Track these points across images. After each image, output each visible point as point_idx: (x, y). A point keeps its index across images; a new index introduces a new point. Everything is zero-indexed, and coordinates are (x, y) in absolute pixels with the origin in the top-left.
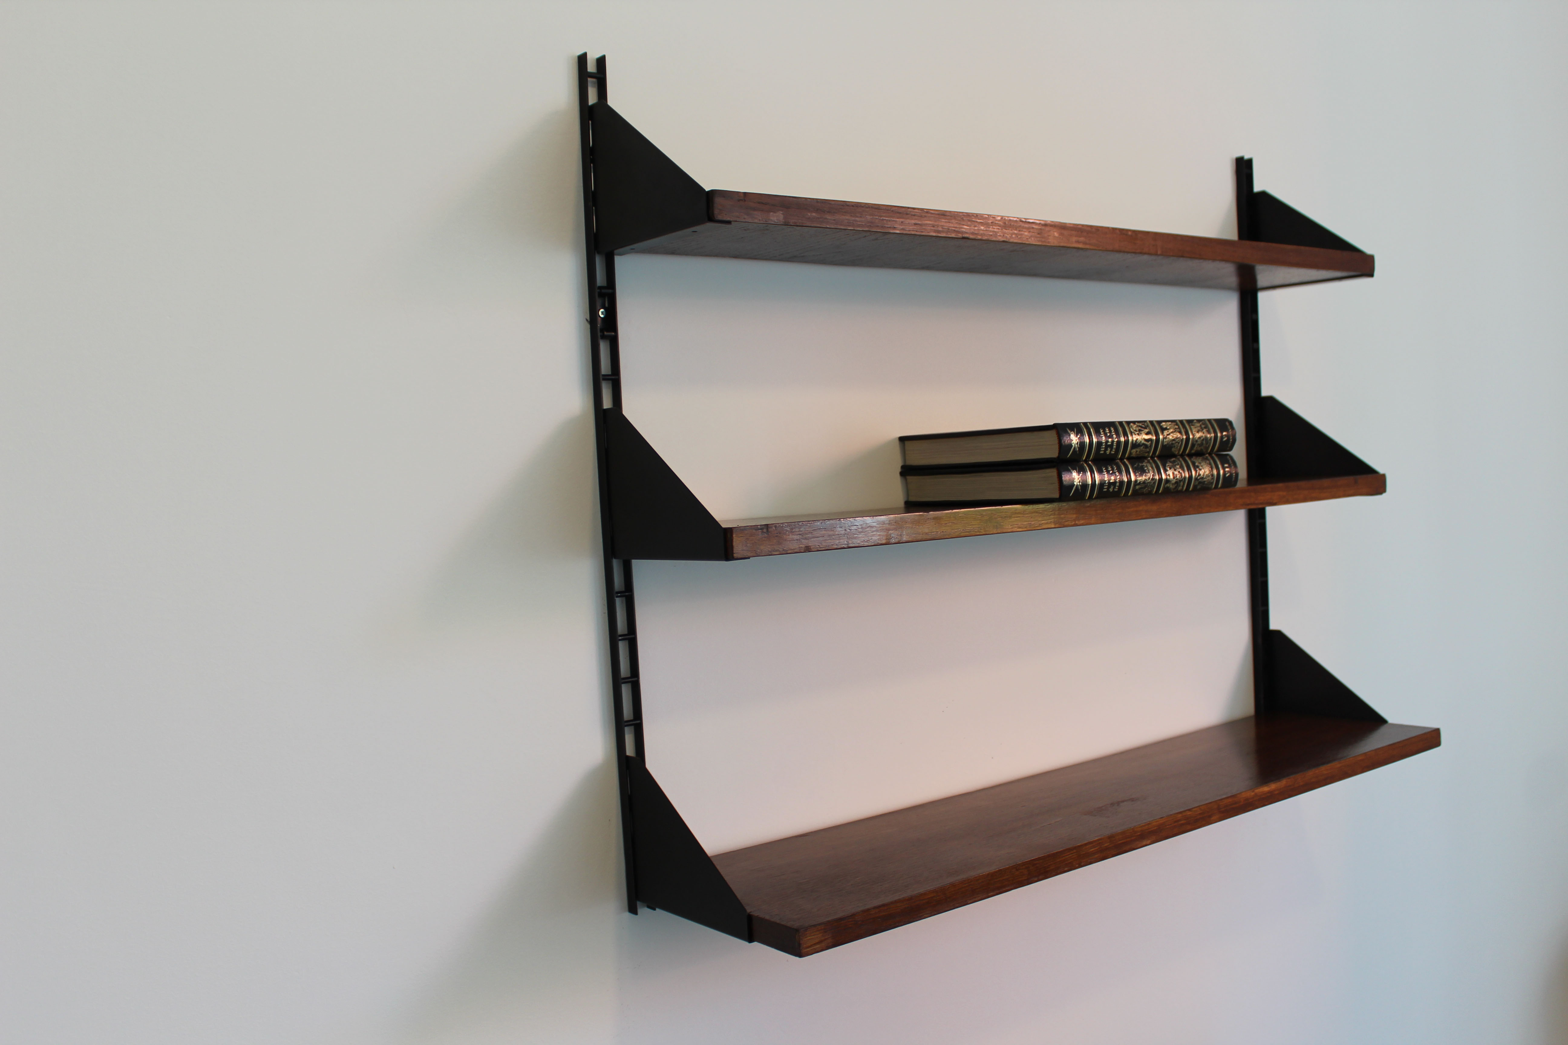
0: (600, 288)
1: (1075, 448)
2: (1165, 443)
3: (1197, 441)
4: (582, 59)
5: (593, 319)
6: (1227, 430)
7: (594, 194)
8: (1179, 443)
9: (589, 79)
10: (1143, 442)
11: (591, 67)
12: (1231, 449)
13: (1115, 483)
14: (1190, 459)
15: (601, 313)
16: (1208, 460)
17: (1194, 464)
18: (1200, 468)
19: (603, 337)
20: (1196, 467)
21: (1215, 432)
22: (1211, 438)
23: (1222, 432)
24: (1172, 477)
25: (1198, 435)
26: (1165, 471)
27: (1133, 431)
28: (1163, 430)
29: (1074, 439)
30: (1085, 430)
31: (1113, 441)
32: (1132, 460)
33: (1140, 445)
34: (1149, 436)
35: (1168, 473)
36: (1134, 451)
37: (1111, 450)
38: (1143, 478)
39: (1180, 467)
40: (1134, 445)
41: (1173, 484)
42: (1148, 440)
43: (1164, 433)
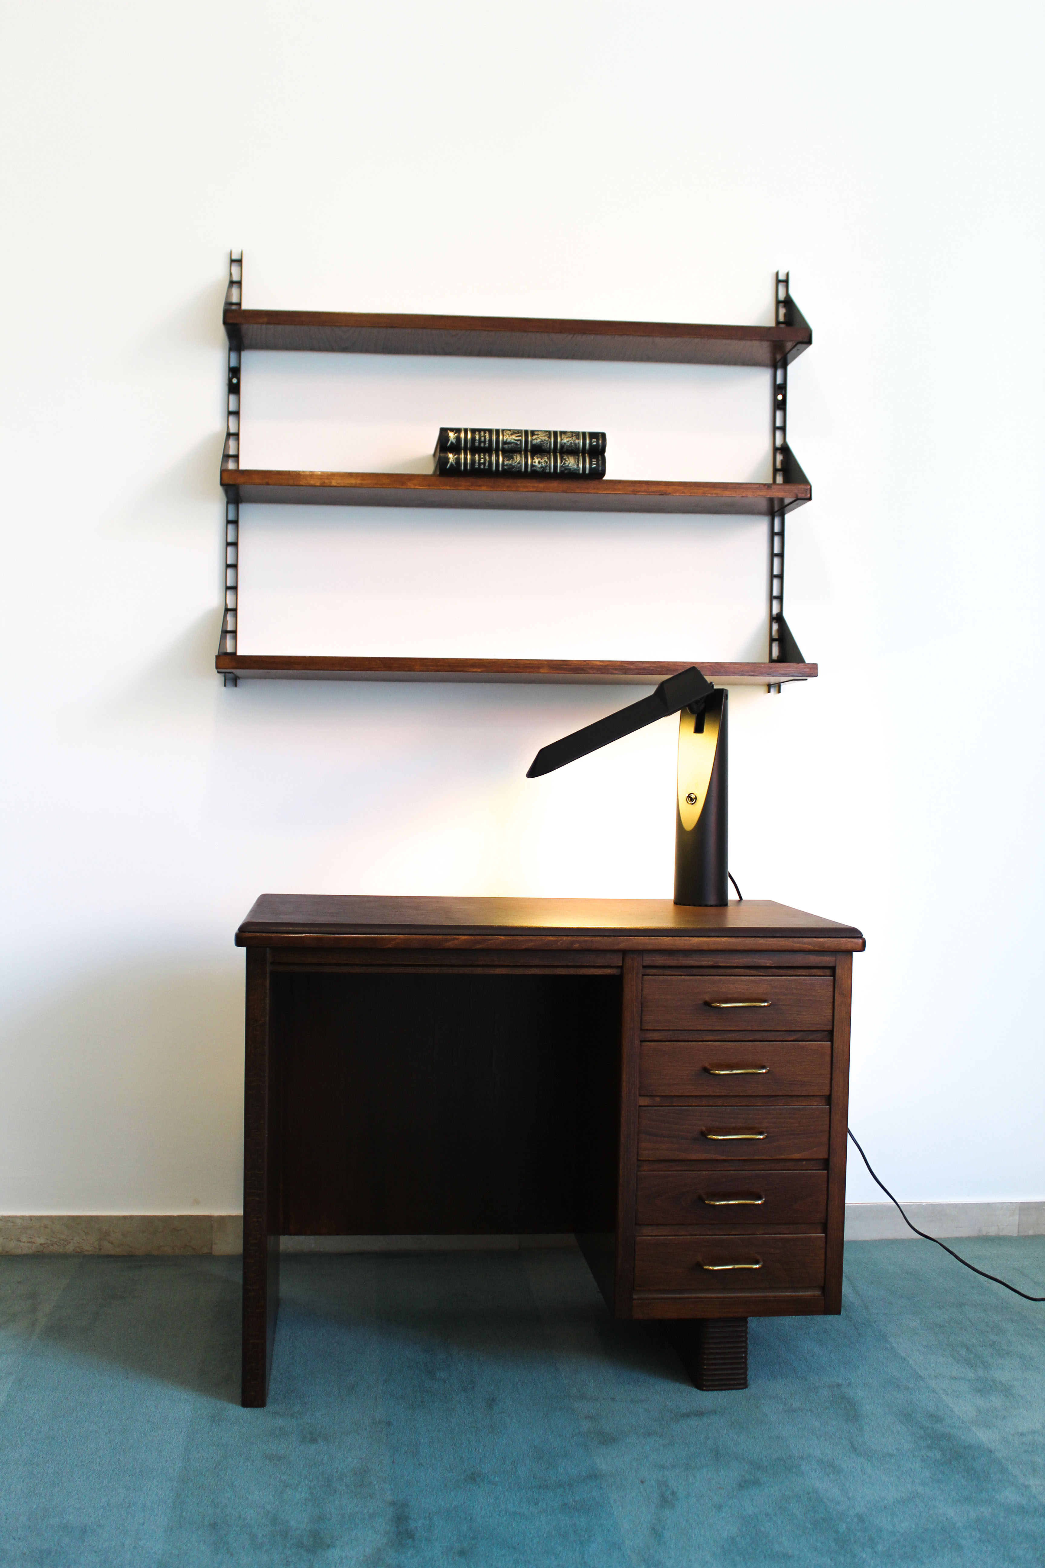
0: (232, 368)
1: (452, 441)
2: (534, 445)
3: (564, 444)
5: (229, 384)
6: (598, 439)
8: (548, 445)
9: (233, 263)
10: (512, 441)
11: (236, 256)
13: (485, 463)
14: (560, 455)
16: (577, 456)
17: (562, 458)
18: (567, 460)
19: (232, 393)
21: (584, 439)
22: (579, 443)
23: (591, 439)
24: (537, 464)
25: (565, 441)
27: (505, 434)
28: (533, 435)
29: (452, 437)
30: (463, 432)
31: (485, 439)
32: (504, 452)
33: (510, 443)
34: (520, 438)
35: (534, 461)
36: (506, 446)
37: (485, 444)
38: (510, 462)
39: (548, 458)
40: (505, 443)
41: (539, 468)
42: (518, 440)
43: (534, 437)
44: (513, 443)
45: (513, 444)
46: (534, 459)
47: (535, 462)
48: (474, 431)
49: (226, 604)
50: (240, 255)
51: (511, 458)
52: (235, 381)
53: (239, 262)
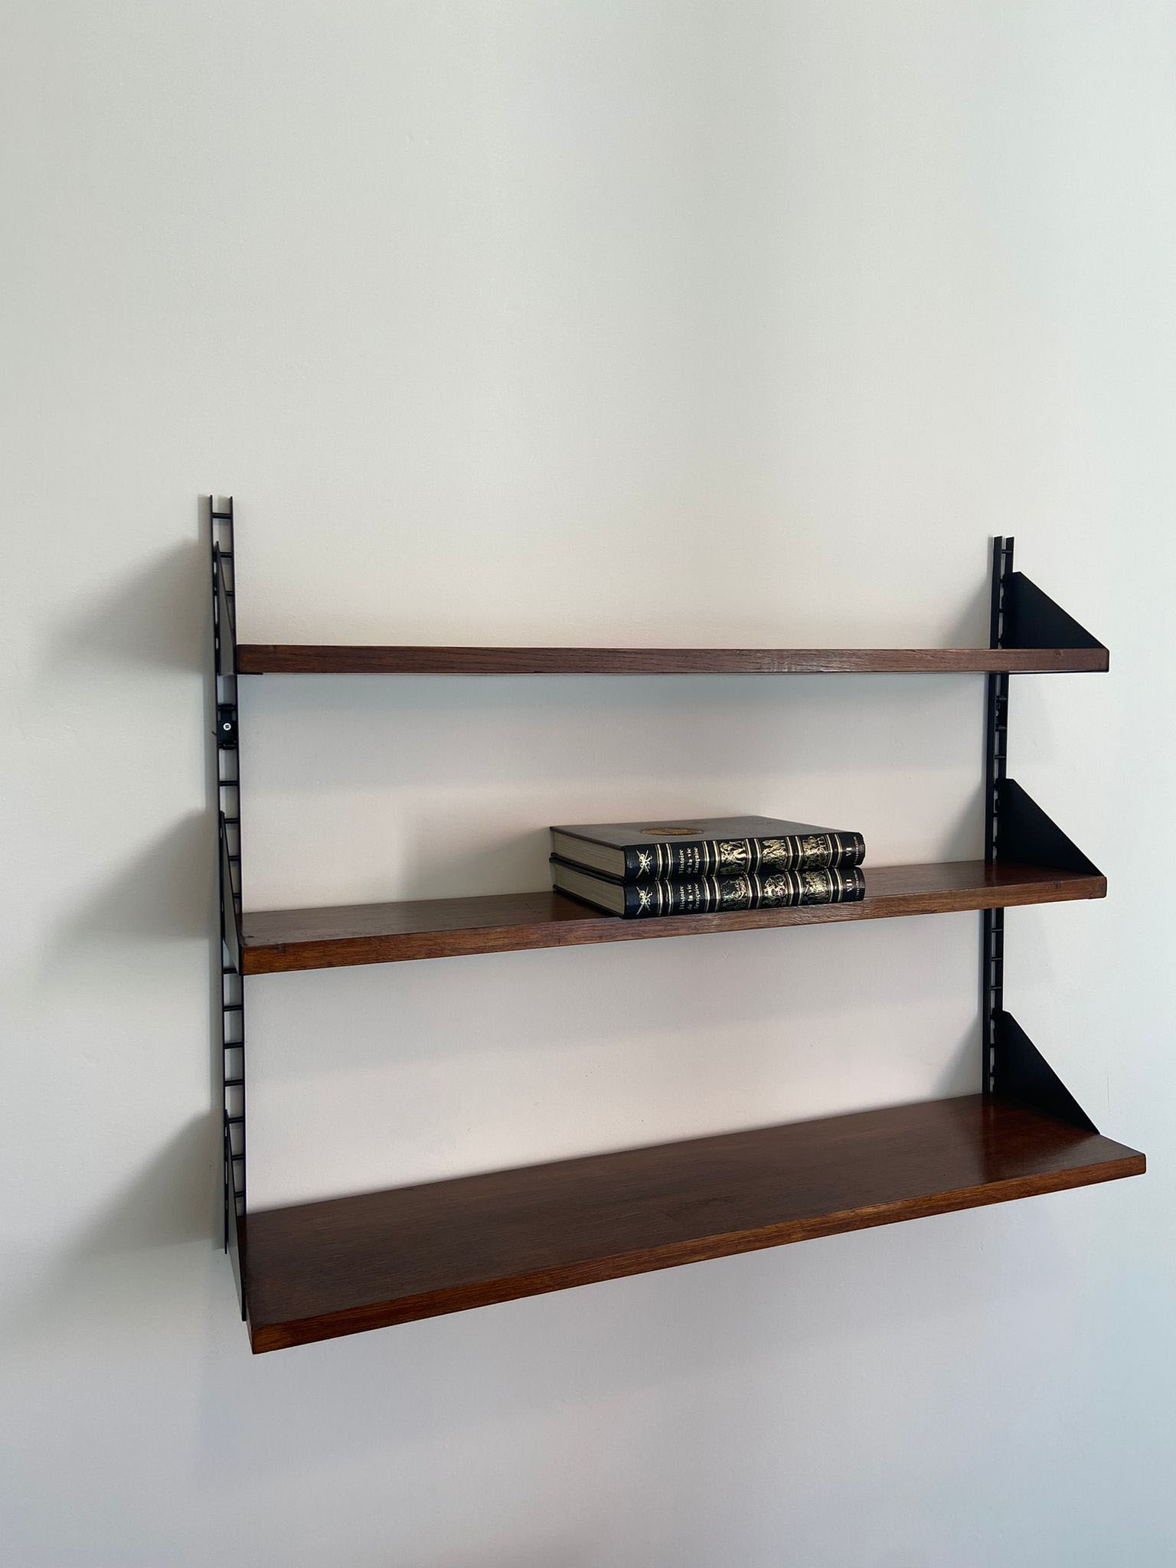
1: (644, 870)
2: (764, 862)
3: (808, 858)
6: (853, 846)
8: (784, 861)
9: (214, 519)
10: (734, 861)
11: (218, 508)
12: (860, 863)
13: (694, 901)
14: (801, 875)
16: (825, 875)
17: (804, 880)
18: (812, 884)
20: (805, 883)
21: (835, 846)
22: (828, 854)
23: (844, 847)
24: (770, 894)
25: (809, 853)
26: (763, 887)
27: (723, 851)
28: (763, 847)
29: (644, 861)
30: (660, 851)
31: (694, 862)
32: (721, 878)
33: (731, 864)
34: (744, 855)
35: (765, 890)
36: (724, 869)
37: (693, 869)
38: (732, 896)
39: (784, 884)
40: (723, 864)
41: (772, 901)
42: (741, 859)
43: (765, 852)
44: (735, 863)
45: (734, 866)
46: (766, 888)
47: (767, 892)
48: (676, 847)
49: (225, 1111)
50: (228, 504)
51: (733, 889)
52: (227, 727)
53: (227, 517)
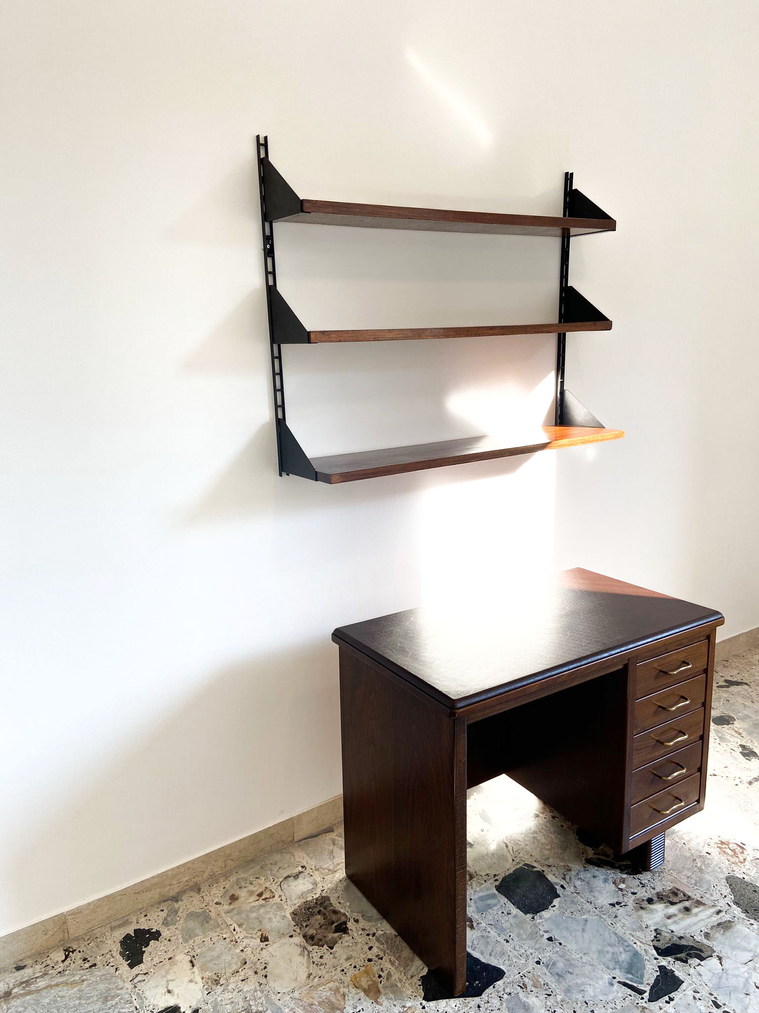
0: (267, 236)
4: (258, 137)
5: (265, 249)
7: (264, 196)
9: (261, 146)
11: (262, 141)
15: (268, 246)
19: (269, 256)
49: (277, 418)
